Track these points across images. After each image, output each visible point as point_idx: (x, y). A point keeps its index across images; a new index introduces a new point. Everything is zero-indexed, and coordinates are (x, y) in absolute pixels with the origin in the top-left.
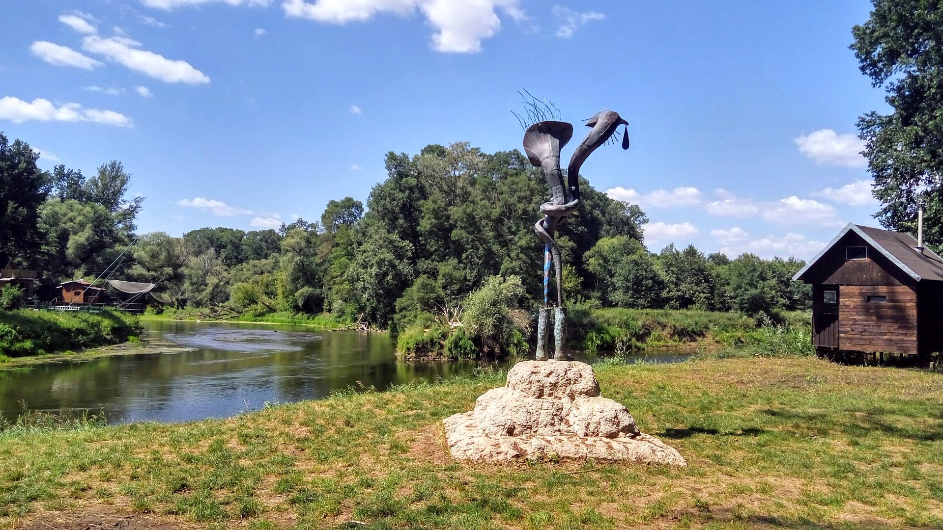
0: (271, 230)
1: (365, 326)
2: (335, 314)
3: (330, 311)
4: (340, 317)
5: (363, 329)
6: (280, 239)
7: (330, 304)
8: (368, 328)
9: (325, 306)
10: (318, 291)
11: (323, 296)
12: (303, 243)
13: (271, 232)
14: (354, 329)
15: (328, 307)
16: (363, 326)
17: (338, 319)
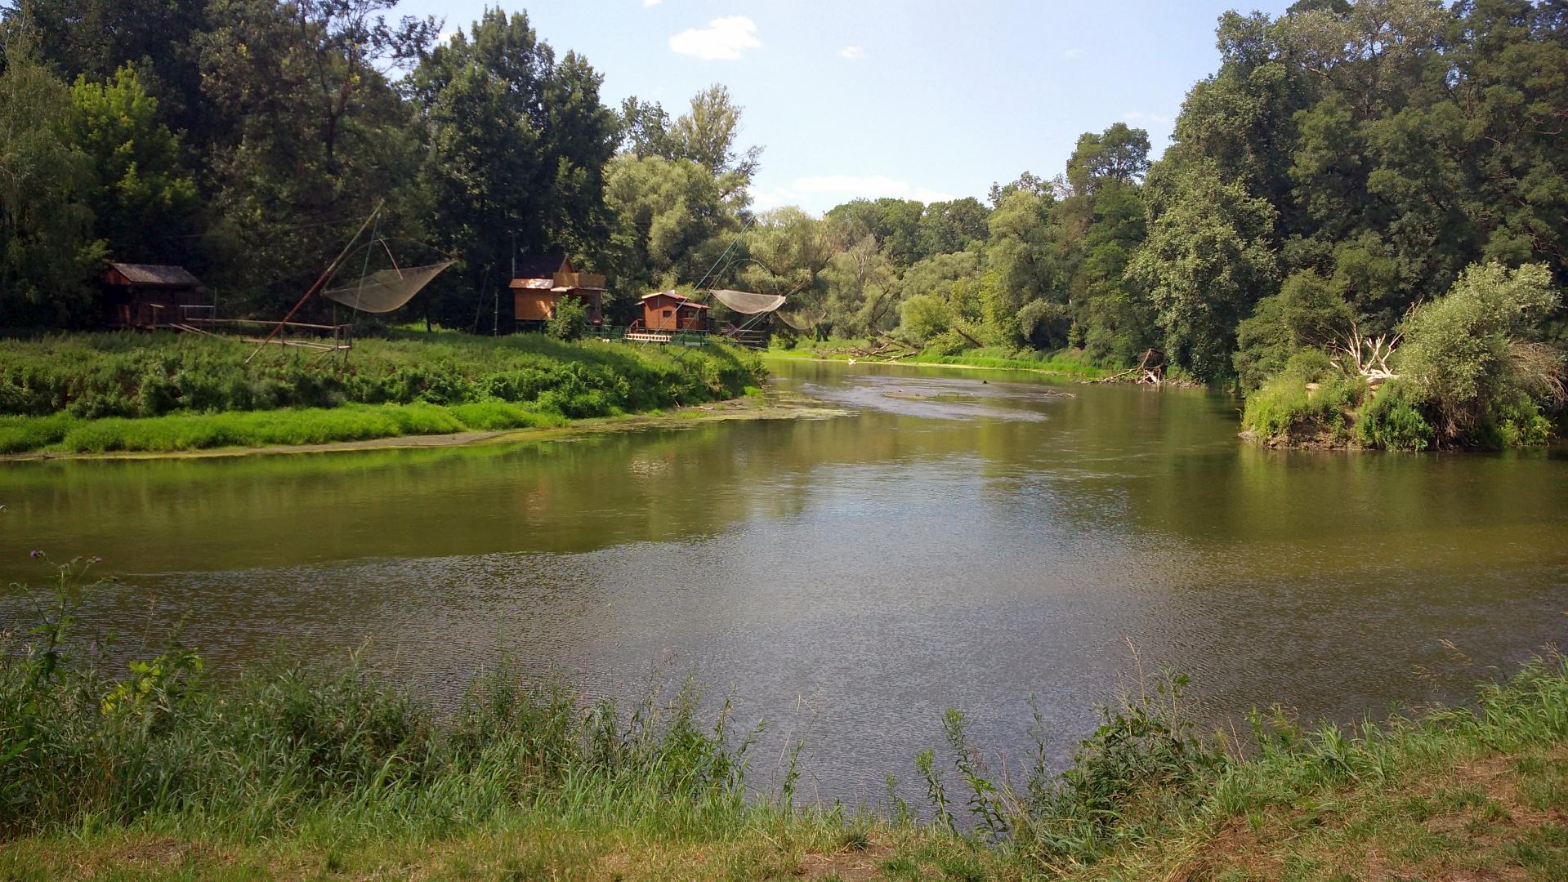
0: (970, 198)
1: (1156, 375)
2: (1089, 351)
3: (1081, 345)
4: (1101, 356)
5: (1150, 380)
6: (985, 213)
7: (1082, 332)
8: (1161, 379)
9: (1073, 337)
10: (1061, 307)
11: (1069, 316)
12: (1032, 218)
13: (970, 203)
14: (1133, 381)
15: (1078, 339)
16: (1151, 375)
17: (1097, 361)
